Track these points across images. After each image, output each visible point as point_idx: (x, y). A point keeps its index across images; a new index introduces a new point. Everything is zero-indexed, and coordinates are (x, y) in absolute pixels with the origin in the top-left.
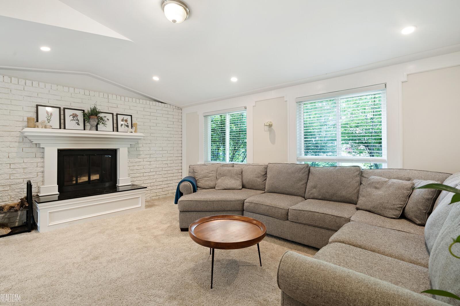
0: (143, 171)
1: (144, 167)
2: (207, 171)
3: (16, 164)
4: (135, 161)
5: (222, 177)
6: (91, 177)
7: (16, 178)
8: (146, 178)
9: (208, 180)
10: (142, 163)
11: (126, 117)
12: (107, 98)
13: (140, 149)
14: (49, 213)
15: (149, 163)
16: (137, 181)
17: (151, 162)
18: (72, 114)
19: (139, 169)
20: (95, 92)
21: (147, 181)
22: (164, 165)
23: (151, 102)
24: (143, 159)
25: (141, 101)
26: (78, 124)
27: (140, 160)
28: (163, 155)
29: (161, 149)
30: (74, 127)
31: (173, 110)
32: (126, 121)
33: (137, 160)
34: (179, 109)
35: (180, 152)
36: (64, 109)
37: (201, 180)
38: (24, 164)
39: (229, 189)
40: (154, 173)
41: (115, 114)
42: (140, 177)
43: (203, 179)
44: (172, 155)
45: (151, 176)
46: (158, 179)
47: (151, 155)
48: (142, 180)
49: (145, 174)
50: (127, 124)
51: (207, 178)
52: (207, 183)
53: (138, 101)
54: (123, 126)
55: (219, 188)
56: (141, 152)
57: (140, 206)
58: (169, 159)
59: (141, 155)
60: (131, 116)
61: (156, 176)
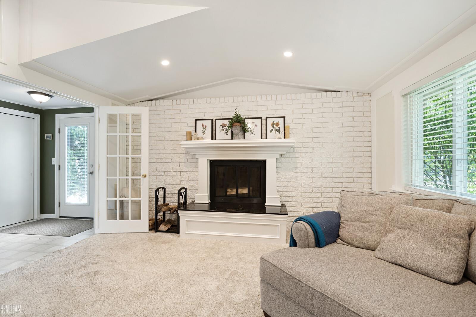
0: (302, 189)
1: (303, 185)
2: (365, 208)
3: (184, 172)
4: (289, 175)
5: (399, 231)
6: (239, 190)
7: (184, 184)
8: (306, 200)
9: (363, 228)
10: (299, 179)
11: (276, 120)
12: (255, 101)
13: (298, 160)
14: (186, 221)
15: (310, 180)
16: (293, 202)
17: (313, 178)
18: (221, 124)
19: (295, 187)
20: (244, 97)
21: (307, 204)
22: (336, 184)
23: (314, 95)
24: (301, 173)
25: (298, 96)
26: (226, 134)
27: (297, 175)
28: (334, 168)
29: (330, 160)
30: (223, 137)
31: (353, 98)
32: (277, 124)
33: (293, 174)
34: (366, 94)
35: (368, 165)
36: (216, 120)
37: (349, 225)
38: (189, 172)
39: (409, 267)
40: (319, 195)
41: (264, 118)
42: (296, 198)
43: (353, 223)
44: (351, 170)
45: (314, 198)
46: (326, 204)
47: (314, 169)
48: (300, 201)
49: (304, 195)
50: (278, 129)
51: (362, 222)
52: (359, 234)
53: (293, 96)
54: (274, 131)
55: (382, 256)
56: (299, 165)
57: (279, 238)
58: (345, 175)
59: (299, 168)
60: (284, 117)
61: (321, 199)
